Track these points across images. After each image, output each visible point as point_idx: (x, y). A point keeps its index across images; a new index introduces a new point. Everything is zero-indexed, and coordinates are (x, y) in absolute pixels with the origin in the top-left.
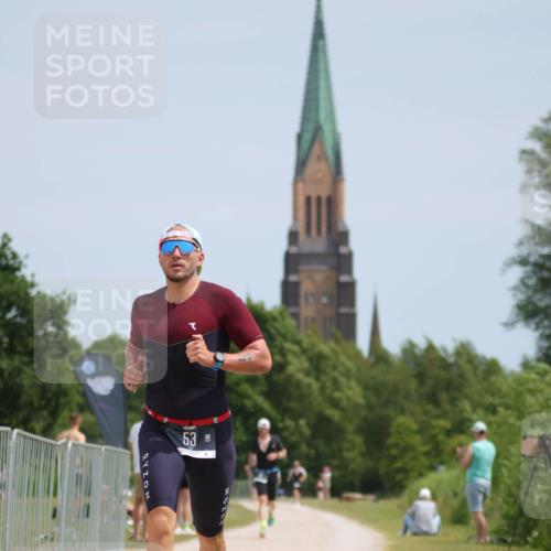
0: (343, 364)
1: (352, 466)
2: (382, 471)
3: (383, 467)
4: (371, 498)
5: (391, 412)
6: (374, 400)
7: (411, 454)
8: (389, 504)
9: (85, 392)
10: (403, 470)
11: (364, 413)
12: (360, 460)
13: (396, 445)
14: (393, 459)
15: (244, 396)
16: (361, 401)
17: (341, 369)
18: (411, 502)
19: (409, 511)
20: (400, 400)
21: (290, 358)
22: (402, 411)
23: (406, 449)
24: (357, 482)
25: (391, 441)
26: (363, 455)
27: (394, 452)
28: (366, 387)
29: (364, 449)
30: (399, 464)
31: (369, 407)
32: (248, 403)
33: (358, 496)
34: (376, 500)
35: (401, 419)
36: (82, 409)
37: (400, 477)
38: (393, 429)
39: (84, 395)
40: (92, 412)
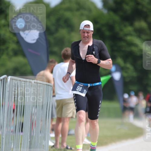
9: (20, 41)
15: (131, 44)
36: (16, 53)
39: (18, 43)
40: (24, 55)
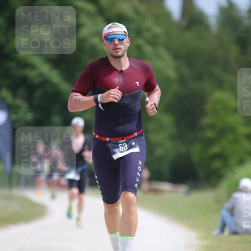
0: (149, 29)
1: (159, 152)
2: (195, 158)
3: (196, 152)
4: (182, 189)
5: (206, 85)
6: (186, 71)
7: (230, 137)
8: (204, 197)
10: (221, 156)
11: (175, 88)
12: (168, 145)
13: (212, 126)
14: (209, 143)
16: (172, 74)
17: (147, 35)
18: (229, 195)
19: (227, 205)
20: (218, 71)
21: (84, 19)
22: (220, 85)
23: (224, 131)
24: (166, 171)
25: (206, 121)
26: (173, 137)
27: (210, 134)
28: (176, 56)
29: (173, 130)
30: (215, 149)
31: (182, 81)
32: (31, 74)
33: (166, 186)
34: (189, 192)
35: (218, 95)
37: (217, 164)
38: (209, 107)
